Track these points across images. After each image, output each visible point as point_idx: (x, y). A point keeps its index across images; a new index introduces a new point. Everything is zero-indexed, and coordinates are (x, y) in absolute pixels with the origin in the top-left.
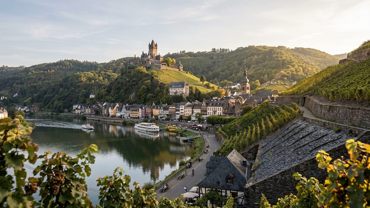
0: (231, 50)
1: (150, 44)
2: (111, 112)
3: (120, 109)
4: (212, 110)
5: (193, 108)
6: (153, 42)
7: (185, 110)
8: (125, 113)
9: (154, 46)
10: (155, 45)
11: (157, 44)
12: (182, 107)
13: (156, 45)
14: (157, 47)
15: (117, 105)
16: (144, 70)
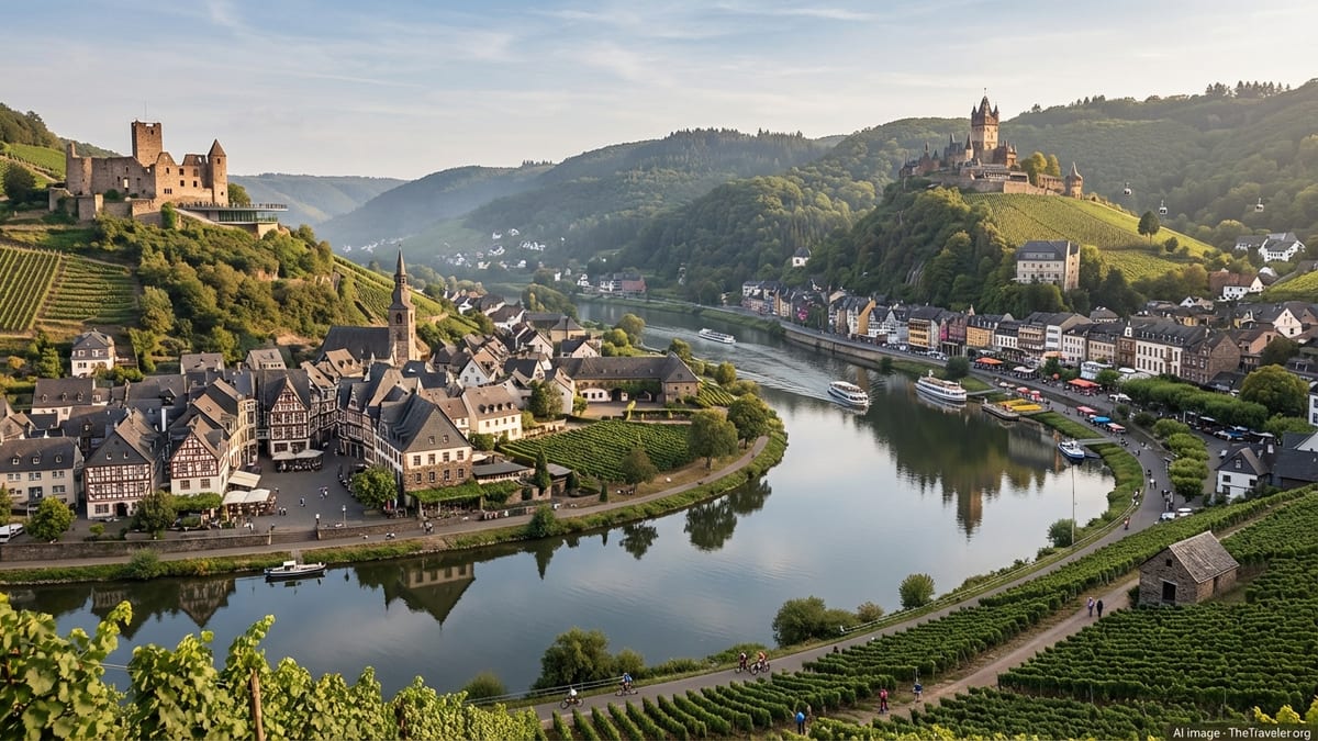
0: (1288, 87)
1: (977, 110)
2: (854, 324)
3: (881, 317)
4: (1159, 355)
5: (1088, 338)
6: (985, 101)
7: (1061, 343)
8: (892, 331)
9: (987, 113)
10: (990, 112)
12: (1053, 331)
15: (872, 304)
16: (954, 199)
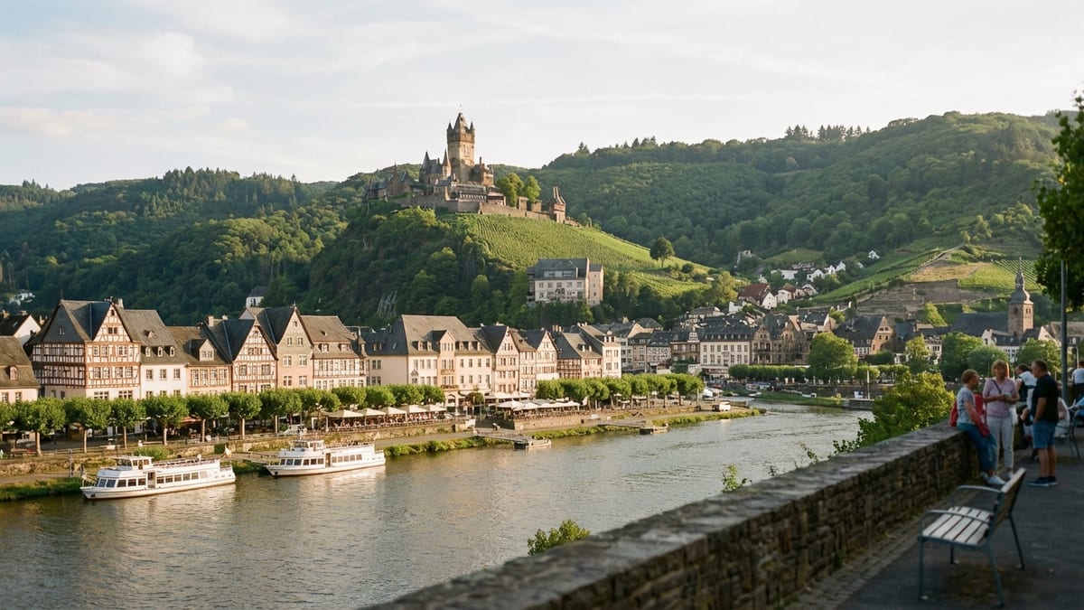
6: (460, 119)
9: (463, 131)
10: (466, 128)
11: (475, 127)
13: (470, 131)
14: (473, 136)
16: (430, 217)
